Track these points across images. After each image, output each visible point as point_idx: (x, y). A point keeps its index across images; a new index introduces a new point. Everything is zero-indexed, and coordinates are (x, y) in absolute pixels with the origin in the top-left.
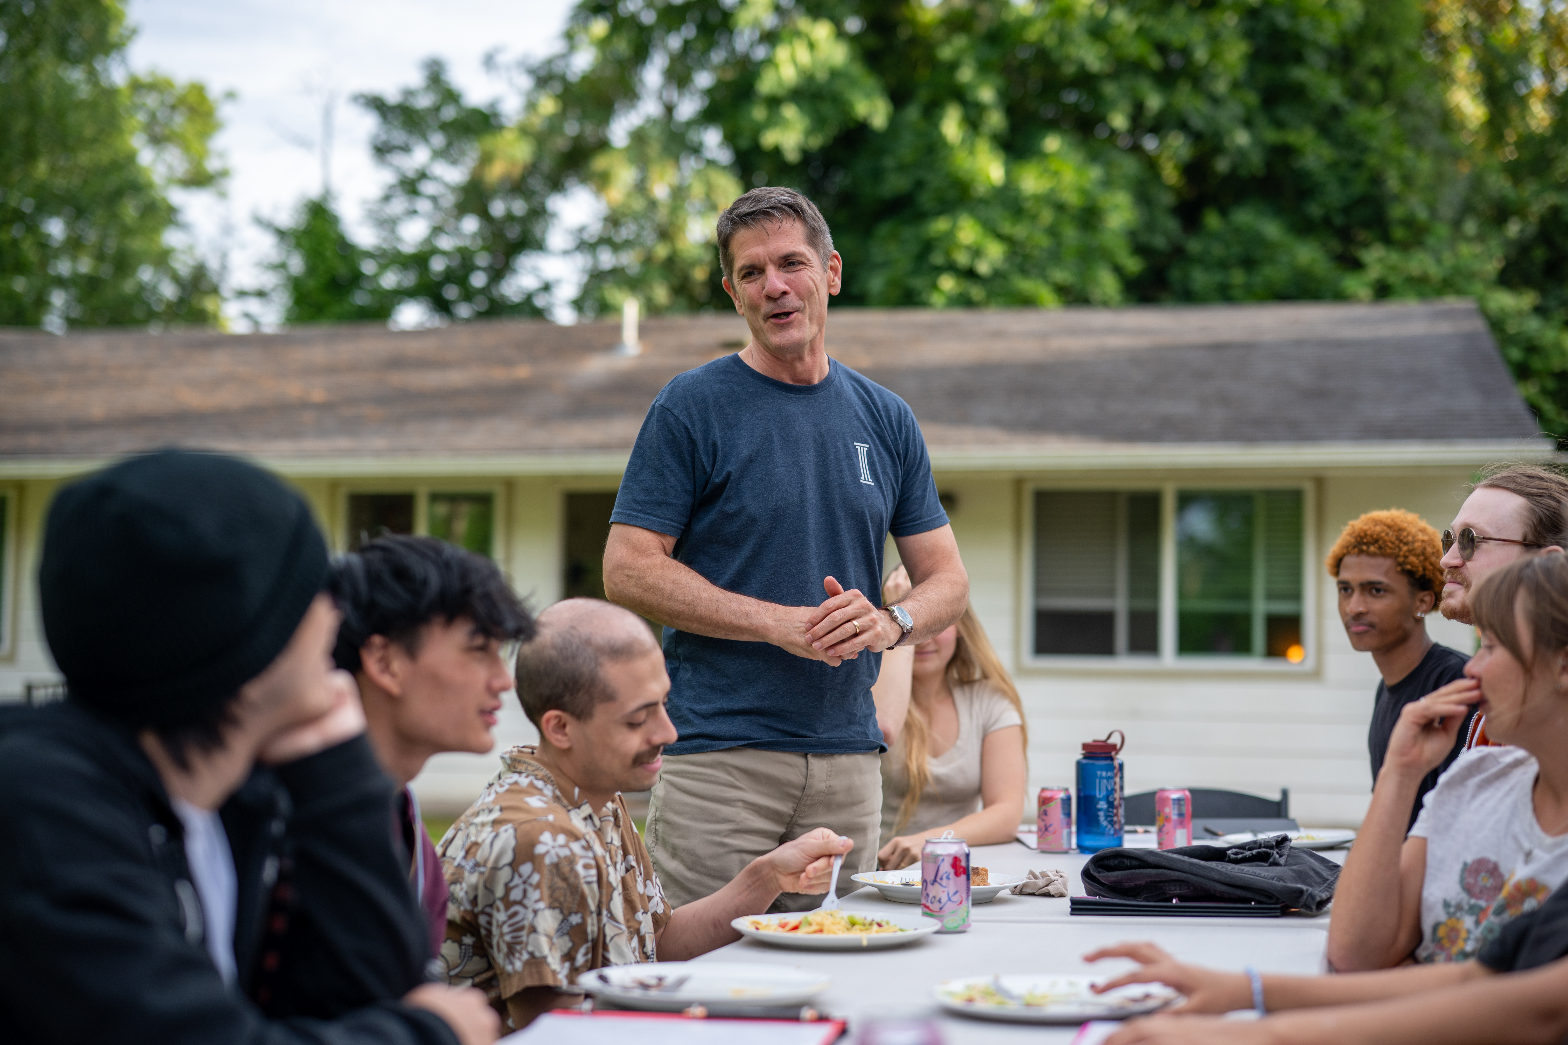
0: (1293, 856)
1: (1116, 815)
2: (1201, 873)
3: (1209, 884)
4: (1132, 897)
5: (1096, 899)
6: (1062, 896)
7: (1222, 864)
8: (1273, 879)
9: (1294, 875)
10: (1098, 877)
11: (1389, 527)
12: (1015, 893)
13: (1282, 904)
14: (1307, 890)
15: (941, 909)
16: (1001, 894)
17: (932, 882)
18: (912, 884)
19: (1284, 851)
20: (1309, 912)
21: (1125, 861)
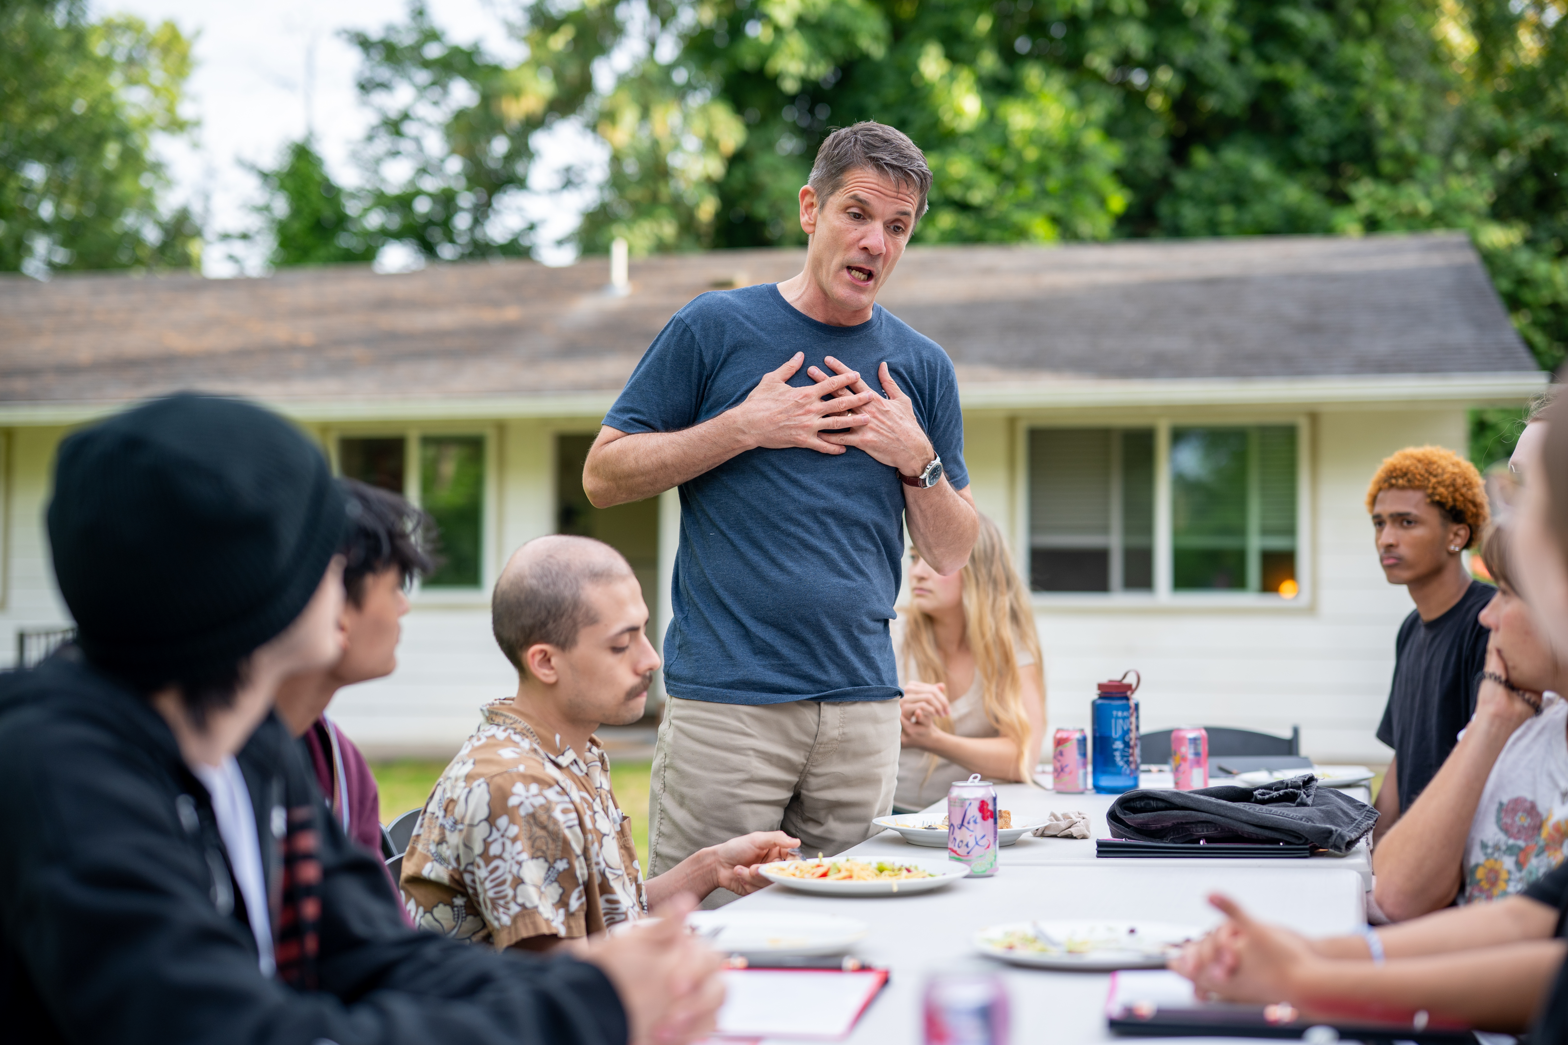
0: (1320, 796)
1: (1132, 755)
2: (1228, 815)
3: (1237, 825)
4: (1158, 838)
5: (1122, 841)
6: (1084, 837)
7: (1250, 805)
8: (1301, 819)
9: (1322, 815)
10: (1124, 820)
11: (1419, 461)
12: (1036, 835)
13: (1311, 845)
14: (1336, 831)
15: (968, 853)
16: (1024, 837)
17: (959, 826)
18: (933, 827)
19: (1311, 791)
20: (1336, 852)
21: (1152, 802)
